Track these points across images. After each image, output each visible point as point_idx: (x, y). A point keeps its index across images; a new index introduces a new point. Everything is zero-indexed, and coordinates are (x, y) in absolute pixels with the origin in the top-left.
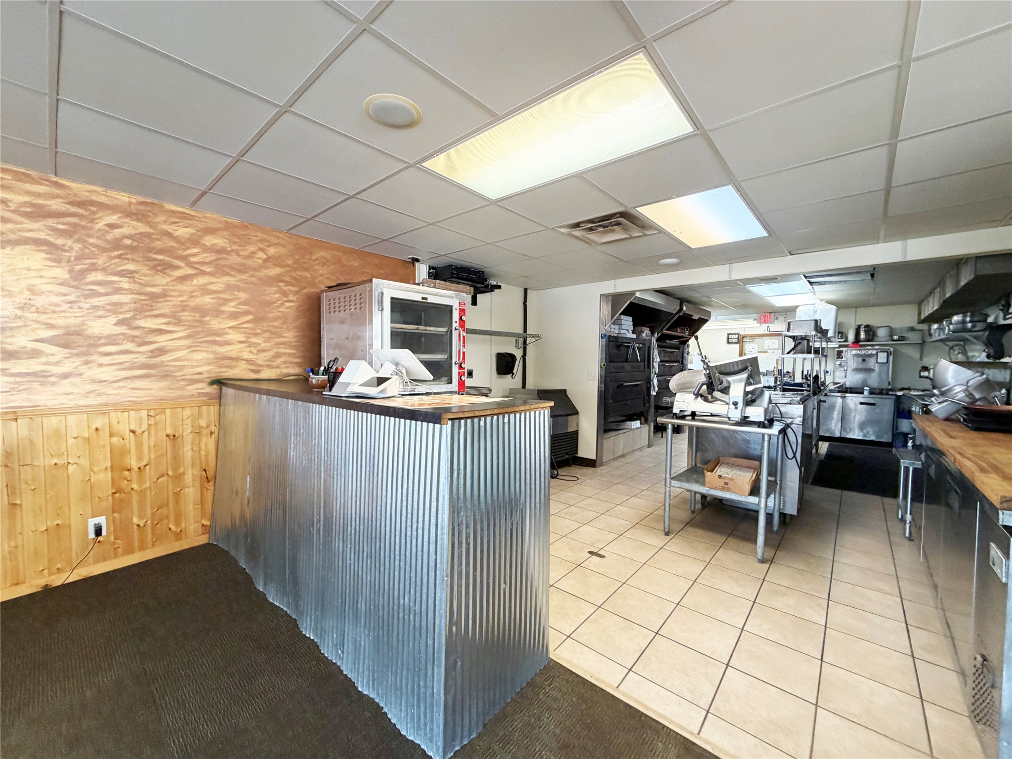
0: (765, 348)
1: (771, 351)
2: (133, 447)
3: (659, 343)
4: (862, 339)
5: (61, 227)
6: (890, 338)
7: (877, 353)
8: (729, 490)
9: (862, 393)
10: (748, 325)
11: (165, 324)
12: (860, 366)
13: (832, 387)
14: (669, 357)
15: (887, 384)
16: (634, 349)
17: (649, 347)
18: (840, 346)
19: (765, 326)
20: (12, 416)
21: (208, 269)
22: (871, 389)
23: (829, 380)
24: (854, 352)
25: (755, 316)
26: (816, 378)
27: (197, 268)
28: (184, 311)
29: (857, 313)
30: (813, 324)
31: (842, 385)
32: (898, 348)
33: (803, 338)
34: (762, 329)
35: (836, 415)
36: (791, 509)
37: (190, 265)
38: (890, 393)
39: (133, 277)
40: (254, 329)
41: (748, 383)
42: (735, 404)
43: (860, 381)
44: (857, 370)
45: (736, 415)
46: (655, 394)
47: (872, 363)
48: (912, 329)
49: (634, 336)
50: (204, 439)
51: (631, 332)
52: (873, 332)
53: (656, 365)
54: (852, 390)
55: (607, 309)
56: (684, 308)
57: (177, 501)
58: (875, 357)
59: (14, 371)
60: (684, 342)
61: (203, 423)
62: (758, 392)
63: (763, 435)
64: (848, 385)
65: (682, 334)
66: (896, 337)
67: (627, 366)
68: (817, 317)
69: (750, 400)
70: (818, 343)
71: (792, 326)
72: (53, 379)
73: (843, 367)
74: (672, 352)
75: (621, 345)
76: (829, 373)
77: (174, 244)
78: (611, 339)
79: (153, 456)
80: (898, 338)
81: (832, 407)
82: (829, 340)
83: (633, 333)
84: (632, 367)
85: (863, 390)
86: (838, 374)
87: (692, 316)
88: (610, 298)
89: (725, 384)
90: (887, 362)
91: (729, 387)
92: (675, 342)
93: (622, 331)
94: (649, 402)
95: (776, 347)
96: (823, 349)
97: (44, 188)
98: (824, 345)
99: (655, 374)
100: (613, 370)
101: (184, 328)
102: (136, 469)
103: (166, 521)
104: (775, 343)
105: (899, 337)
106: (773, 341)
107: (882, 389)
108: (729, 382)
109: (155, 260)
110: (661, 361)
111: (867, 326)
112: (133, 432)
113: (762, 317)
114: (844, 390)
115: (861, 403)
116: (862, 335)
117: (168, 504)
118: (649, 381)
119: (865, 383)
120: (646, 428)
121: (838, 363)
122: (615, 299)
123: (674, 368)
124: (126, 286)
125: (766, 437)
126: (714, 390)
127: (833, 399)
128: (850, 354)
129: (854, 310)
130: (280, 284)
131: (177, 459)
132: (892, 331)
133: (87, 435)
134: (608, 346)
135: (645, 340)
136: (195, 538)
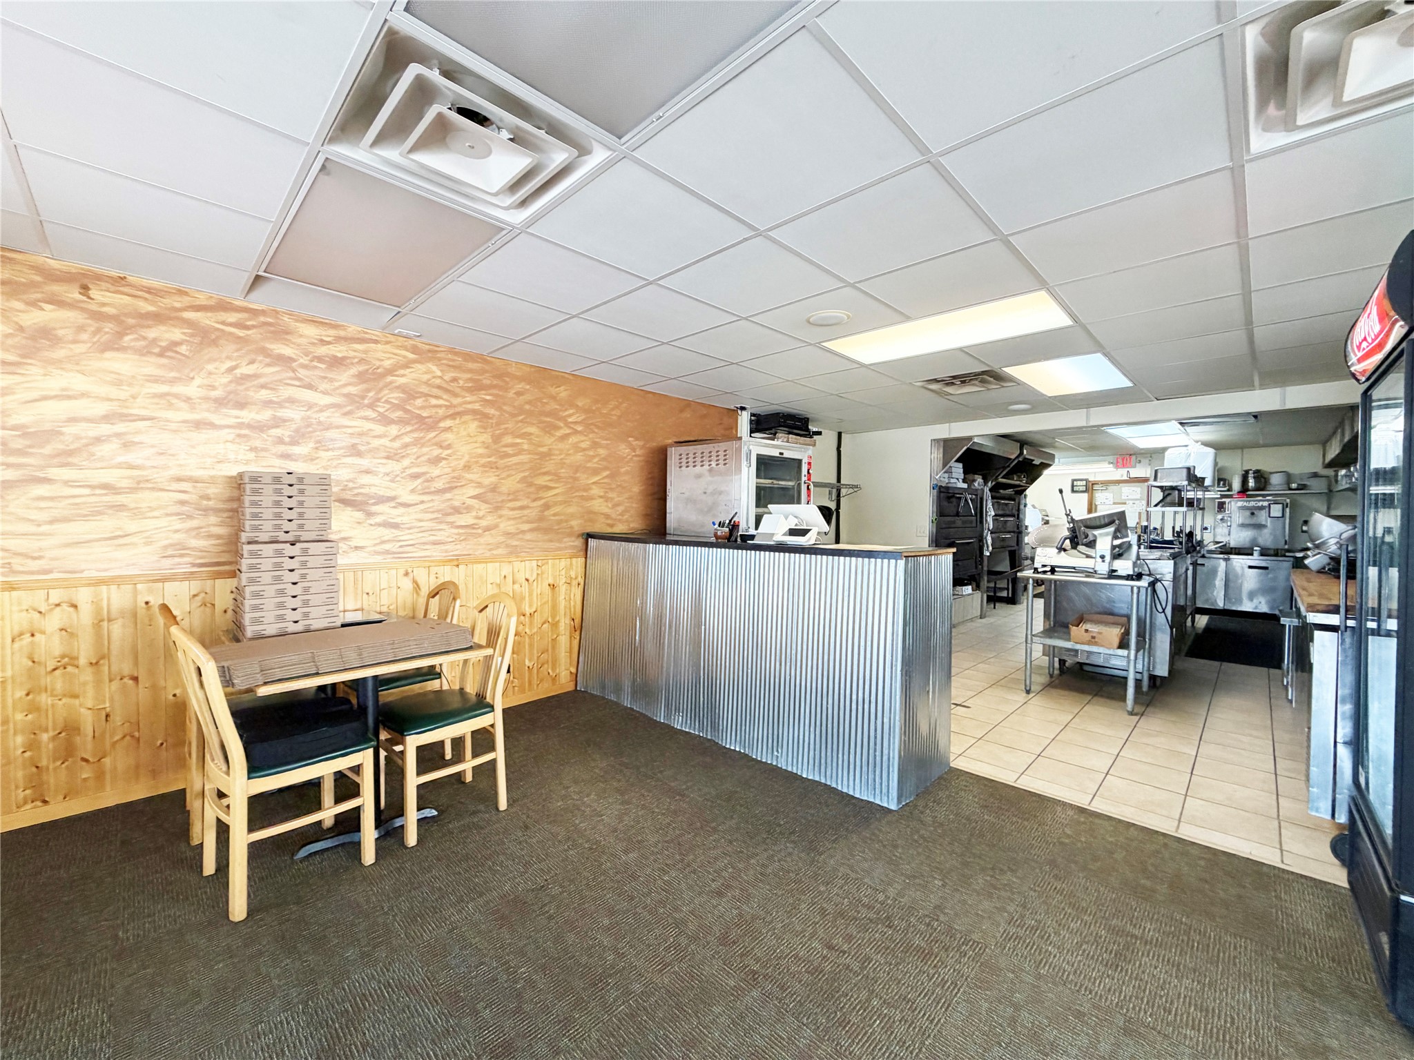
0: (1123, 498)
1: (1131, 502)
2: (527, 594)
3: (994, 494)
4: (1250, 488)
5: (488, 398)
6: (1286, 486)
7: (1269, 504)
8: (1096, 644)
9: (1252, 554)
10: (1101, 470)
11: (550, 480)
12: (1247, 522)
13: (1212, 547)
14: (1003, 510)
15: (1283, 542)
16: (966, 500)
17: (982, 499)
18: (1223, 496)
19: (1124, 471)
20: (456, 563)
21: (579, 428)
22: (1262, 549)
23: (1208, 538)
24: (1240, 504)
25: (1111, 458)
26: (1190, 535)
27: (573, 428)
28: (562, 468)
29: (1245, 455)
30: (1184, 472)
31: (1225, 545)
32: (1298, 498)
33: (1173, 488)
34: (1121, 474)
35: (1219, 582)
36: (1162, 670)
37: (567, 424)
38: (1287, 554)
39: (531, 439)
40: (609, 484)
41: (1115, 537)
42: (1102, 557)
43: (1248, 539)
44: (1243, 526)
45: (1103, 568)
46: (988, 554)
47: (1262, 517)
48: (1315, 475)
49: (965, 486)
50: (573, 589)
51: (961, 480)
52: (1265, 478)
53: (990, 520)
54: (1239, 551)
55: (938, 455)
56: (1025, 452)
57: (554, 648)
58: (1267, 509)
59: (458, 524)
60: (1021, 491)
61: (573, 574)
62: (1125, 546)
63: (1132, 587)
64: (1233, 544)
65: (1018, 482)
66: (1294, 486)
67: (959, 522)
68: (1190, 464)
69: (1119, 553)
70: (1193, 493)
71: (1159, 475)
72: (480, 531)
73: (1227, 521)
74: (1007, 504)
75: (953, 496)
76: (1209, 531)
77: (558, 407)
78: (942, 490)
79: (539, 604)
80: (1297, 487)
81: (1214, 572)
82: (1206, 489)
83: (964, 481)
84: (964, 522)
85: (1253, 550)
86: (1219, 530)
87: (1033, 460)
88: (942, 444)
89: (1091, 538)
90: (1283, 516)
91: (1095, 541)
92: (1010, 491)
93: (952, 481)
94: (982, 564)
95: (1138, 496)
96: (1199, 500)
97: (479, 365)
98: (1200, 495)
99: (989, 530)
100: (944, 526)
101: (562, 484)
102: (528, 614)
103: (546, 666)
104: (1137, 491)
105: (1299, 485)
106: (1134, 489)
107: (1277, 550)
108: (1095, 536)
109: (545, 422)
110: (996, 515)
111: (1257, 472)
112: (527, 580)
113: (1120, 460)
114: (1227, 551)
115: (1250, 567)
116: (1251, 483)
117: (547, 650)
118: (981, 539)
119: (1254, 542)
120: (978, 595)
121: (1220, 517)
122: (947, 445)
123: (1009, 524)
124: (526, 447)
125: (1135, 590)
126: (1077, 544)
127: (1213, 562)
128: (1235, 506)
129: (1240, 451)
130: (630, 439)
131: (554, 608)
132: (1289, 478)
133: (499, 582)
134: (939, 498)
135: (977, 490)
136: (565, 684)
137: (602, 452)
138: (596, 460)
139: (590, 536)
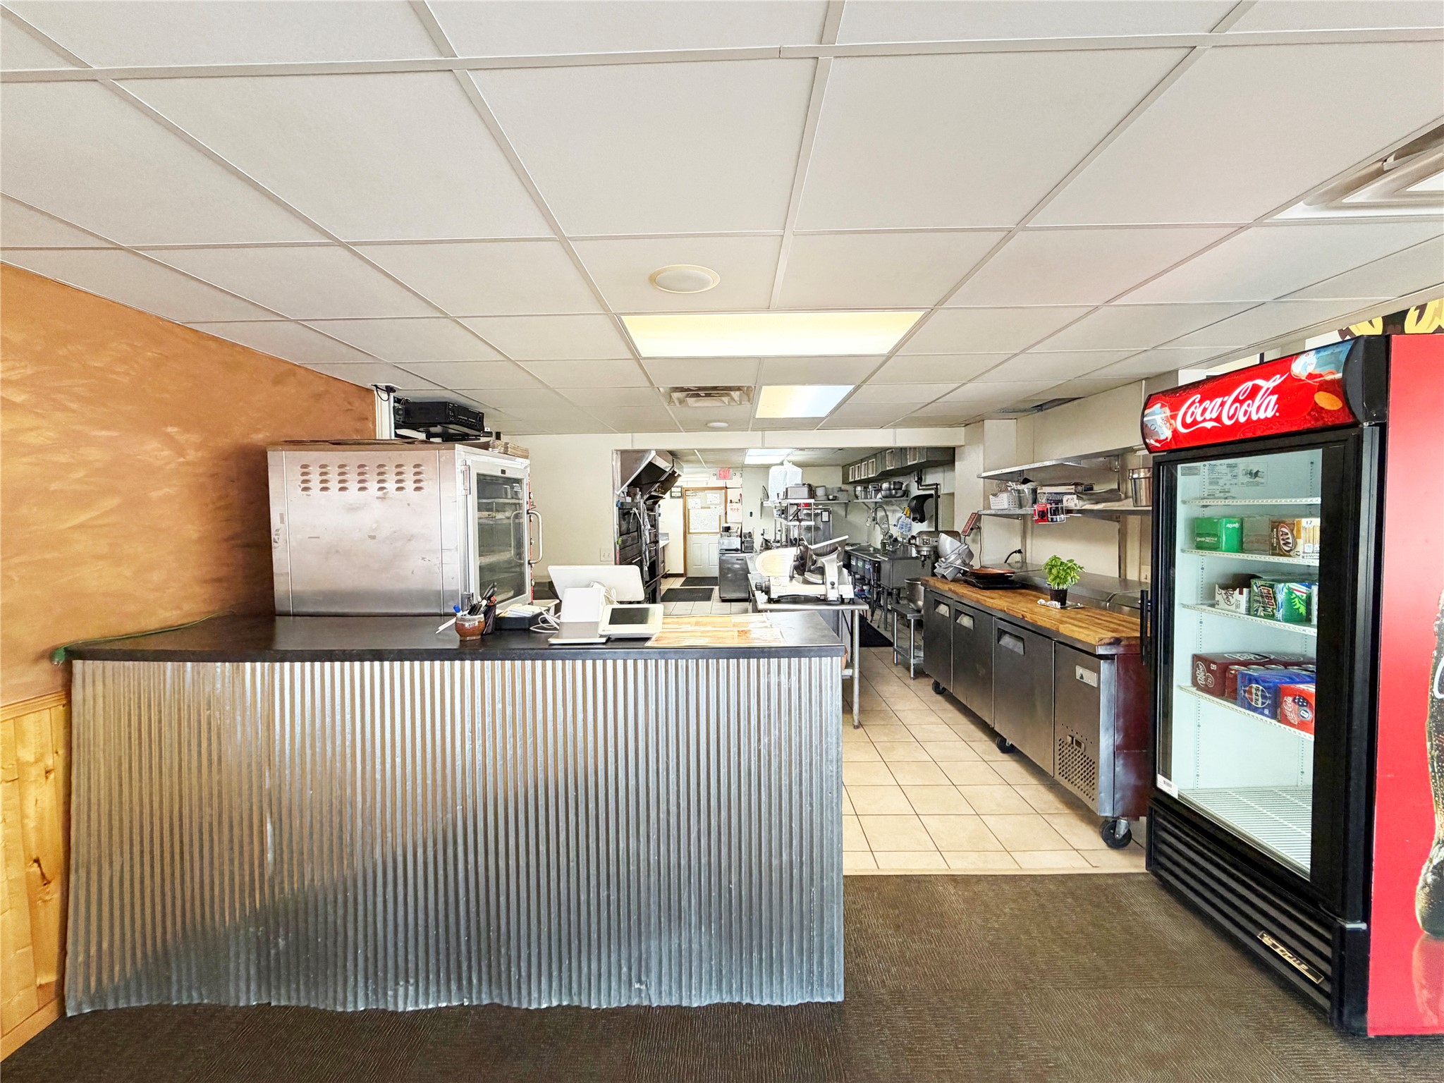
16: (633, 516)
17: (640, 512)
25: (715, 470)
42: (833, 584)
45: (834, 595)
49: (630, 499)
53: (647, 534)
55: (618, 469)
61: (27, 755)
67: (629, 538)
75: (626, 513)
78: (620, 506)
80: (832, 498)
83: (629, 495)
84: (632, 539)
88: (619, 454)
89: (818, 565)
91: (821, 567)
100: (623, 546)
108: (823, 563)
113: (722, 472)
118: (641, 554)
126: (804, 571)
134: (620, 515)
137: (94, 454)
138: (80, 474)
139: (74, 653)
